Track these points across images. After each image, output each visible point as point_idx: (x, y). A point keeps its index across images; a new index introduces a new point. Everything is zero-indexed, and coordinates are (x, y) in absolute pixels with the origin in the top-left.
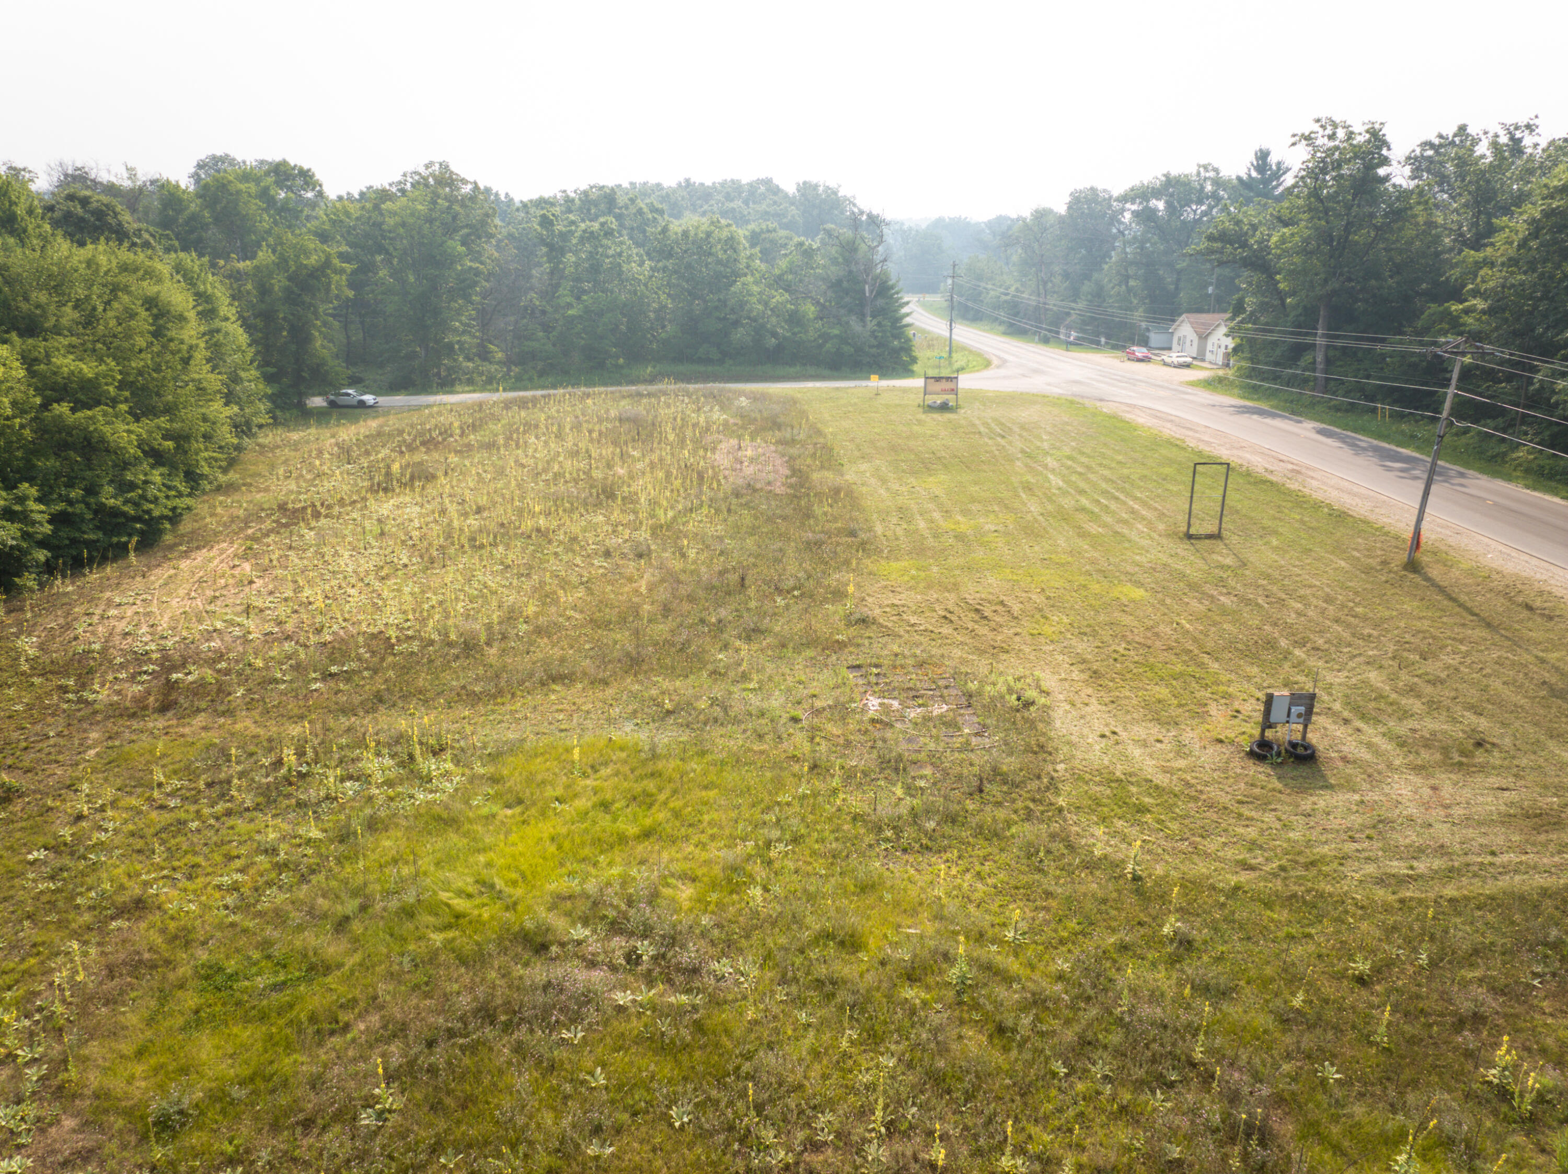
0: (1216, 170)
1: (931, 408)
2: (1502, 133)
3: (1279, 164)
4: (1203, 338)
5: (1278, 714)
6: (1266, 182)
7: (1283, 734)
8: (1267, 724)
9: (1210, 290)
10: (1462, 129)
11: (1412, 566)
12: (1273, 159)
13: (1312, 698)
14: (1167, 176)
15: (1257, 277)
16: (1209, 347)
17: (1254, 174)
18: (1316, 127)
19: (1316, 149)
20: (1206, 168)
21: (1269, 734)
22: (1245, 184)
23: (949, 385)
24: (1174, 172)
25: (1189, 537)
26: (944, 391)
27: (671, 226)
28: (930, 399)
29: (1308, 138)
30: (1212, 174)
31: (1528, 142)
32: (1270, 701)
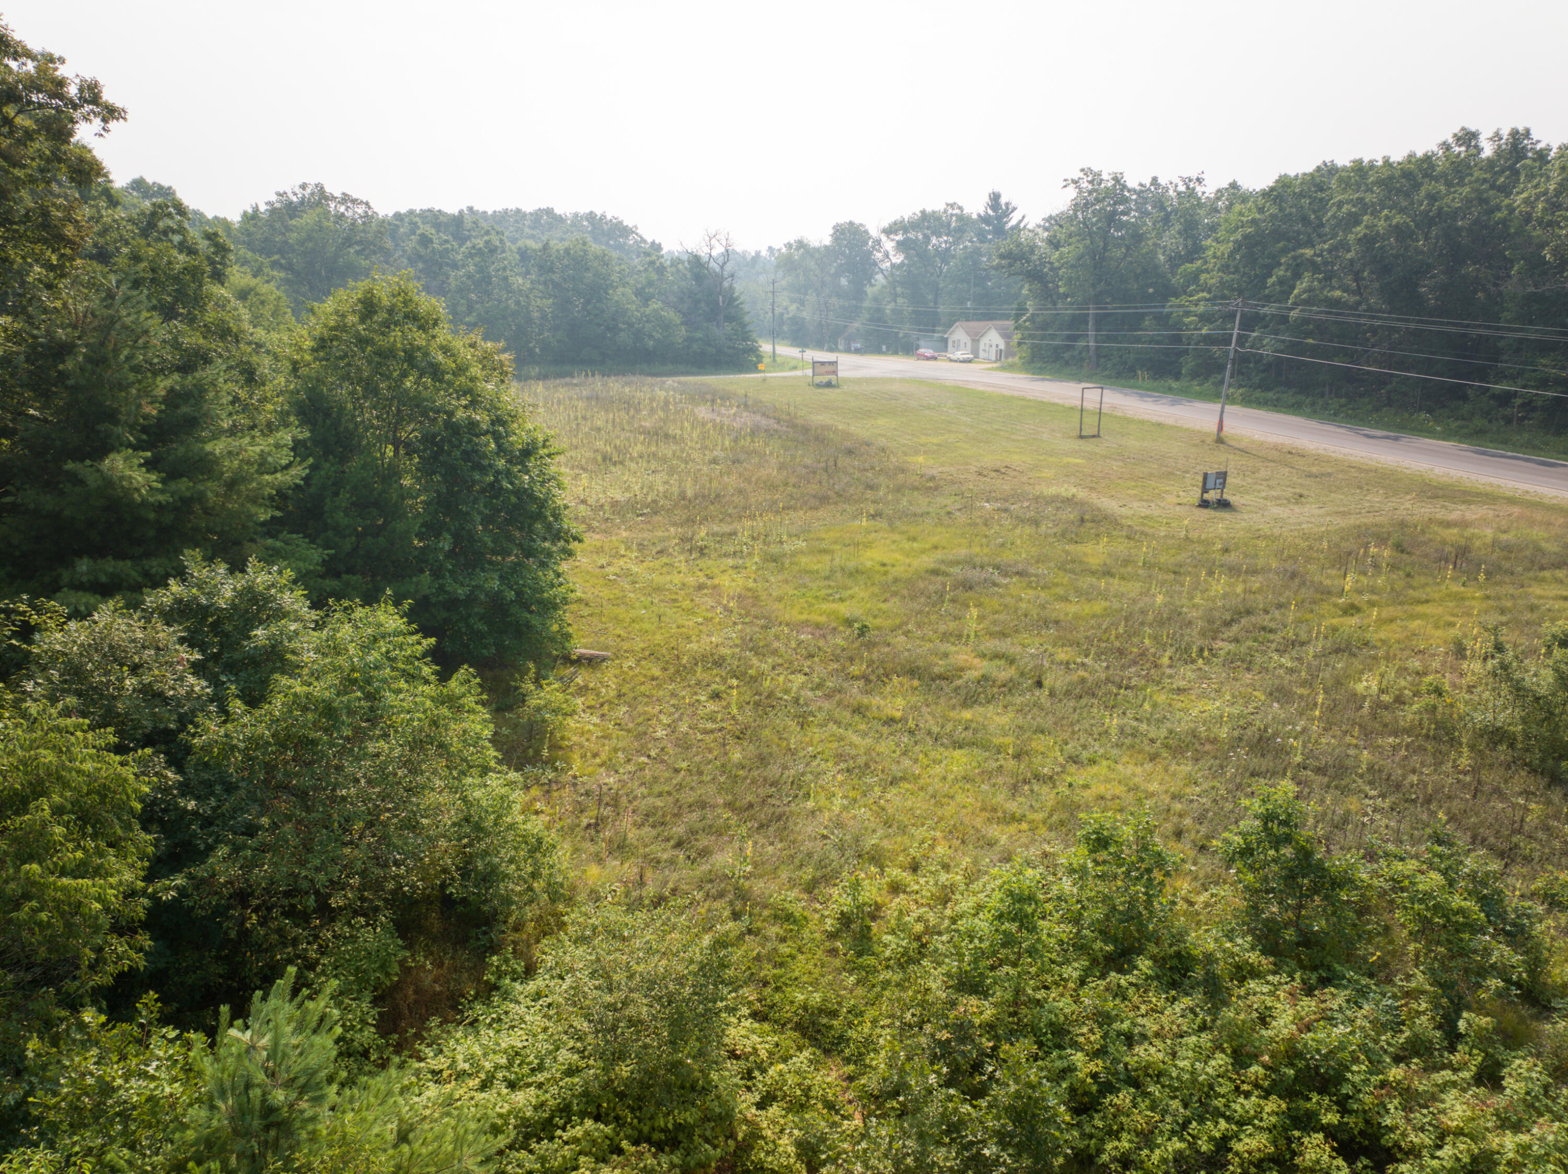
0: (960, 208)
1: (819, 386)
2: (1180, 184)
3: (1007, 204)
4: (976, 341)
5: (1210, 484)
6: (999, 218)
7: (1212, 496)
8: (1205, 490)
9: (969, 304)
10: (1155, 180)
11: (1220, 440)
12: (1003, 201)
13: (1225, 473)
14: (923, 212)
15: (1037, 286)
16: (982, 347)
17: (990, 212)
18: (1081, 175)
19: (1081, 192)
20: (952, 206)
21: (1206, 496)
22: (985, 219)
23: (831, 368)
24: (929, 209)
25: (1081, 437)
26: (828, 373)
27: (552, 243)
28: (818, 379)
29: (1075, 182)
30: (957, 211)
31: (1199, 189)
32: (1206, 476)
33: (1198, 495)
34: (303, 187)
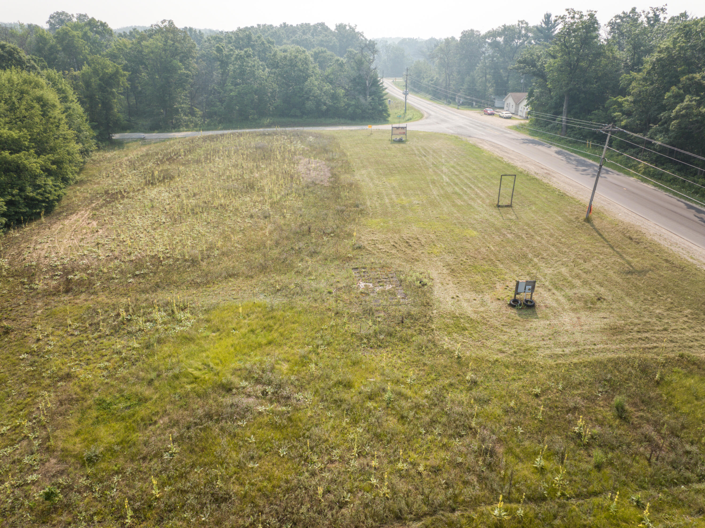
0: (527, 23)
1: (395, 141)
2: (651, 12)
4: (517, 104)
5: (521, 289)
7: (523, 296)
8: (517, 292)
9: (522, 81)
10: (634, 10)
11: (588, 220)
13: (535, 282)
14: (504, 26)
15: (539, 80)
16: (520, 109)
17: (543, 25)
18: (566, 13)
19: (566, 23)
20: (522, 22)
21: (517, 297)
22: (539, 30)
23: (402, 131)
24: (508, 24)
25: (499, 206)
26: (401, 133)
27: (278, 52)
28: (394, 138)
29: (563, 18)
30: (524, 25)
31: (662, 16)
32: (518, 283)
33: (513, 296)
34: (164, 21)
